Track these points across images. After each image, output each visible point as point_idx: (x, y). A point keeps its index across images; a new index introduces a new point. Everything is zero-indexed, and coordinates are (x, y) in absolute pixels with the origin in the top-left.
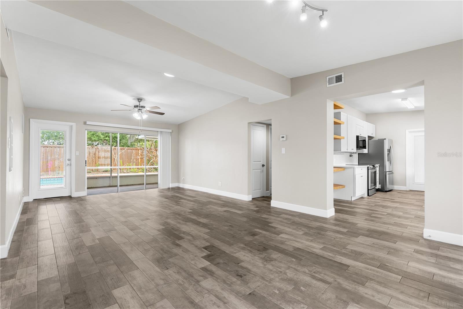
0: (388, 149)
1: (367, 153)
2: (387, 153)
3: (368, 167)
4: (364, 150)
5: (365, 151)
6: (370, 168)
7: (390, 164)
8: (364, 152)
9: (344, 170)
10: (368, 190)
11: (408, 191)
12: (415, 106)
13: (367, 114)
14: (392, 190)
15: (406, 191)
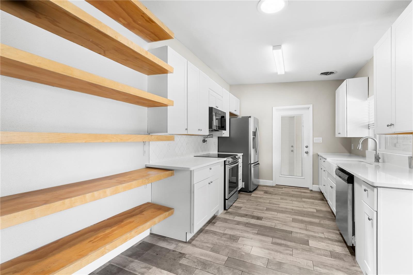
0: (253, 132)
1: (229, 136)
2: (252, 137)
3: (225, 161)
4: (223, 131)
5: (226, 133)
6: (228, 162)
7: (255, 152)
8: (223, 136)
9: (172, 174)
10: (225, 200)
11: (275, 186)
12: (285, 72)
13: (231, 86)
14: (258, 187)
15: (272, 187)
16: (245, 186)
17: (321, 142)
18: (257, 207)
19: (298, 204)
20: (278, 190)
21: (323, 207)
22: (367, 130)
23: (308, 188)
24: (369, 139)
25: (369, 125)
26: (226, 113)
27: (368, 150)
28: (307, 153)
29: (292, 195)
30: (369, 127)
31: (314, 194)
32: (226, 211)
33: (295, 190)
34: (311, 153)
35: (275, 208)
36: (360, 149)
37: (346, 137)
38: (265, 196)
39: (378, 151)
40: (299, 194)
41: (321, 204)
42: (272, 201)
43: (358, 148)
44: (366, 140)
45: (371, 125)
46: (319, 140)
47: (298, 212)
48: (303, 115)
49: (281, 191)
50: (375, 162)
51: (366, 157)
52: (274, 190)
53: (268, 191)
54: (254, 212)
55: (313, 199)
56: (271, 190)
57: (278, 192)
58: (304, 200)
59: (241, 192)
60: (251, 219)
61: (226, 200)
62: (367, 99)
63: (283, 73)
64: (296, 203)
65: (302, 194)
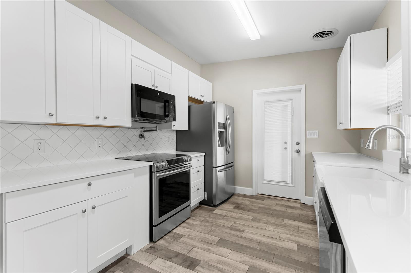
0: (221, 122)
1: (188, 129)
2: (217, 130)
3: (151, 167)
4: (173, 123)
6: (155, 168)
10: (151, 226)
11: (256, 196)
12: (261, 36)
13: (202, 66)
14: (233, 197)
15: (252, 197)
16: (208, 198)
17: (317, 137)
18: (207, 236)
19: (274, 231)
20: (256, 203)
21: (311, 238)
22: (386, 116)
23: (300, 200)
24: (388, 129)
25: (388, 108)
26: (175, 96)
27: (386, 149)
28: (298, 152)
29: (271, 212)
30: (388, 111)
31: (304, 210)
32: (152, 244)
33: (281, 203)
34: (303, 153)
35: (233, 239)
36: (370, 148)
37: (349, 127)
38: (231, 214)
39: (407, 151)
40: (284, 210)
41: (309, 231)
42: (237, 224)
43: (366, 147)
44: (382, 132)
45: (393, 107)
46: (314, 134)
47: (266, 250)
48: (293, 99)
49: (260, 204)
50: (400, 172)
51: (382, 160)
52: (251, 202)
53: (241, 204)
54: (195, 247)
55: (301, 221)
56: (247, 202)
57: (255, 206)
58: (287, 222)
59: (203, 206)
60: (178, 266)
61: (153, 227)
62: (384, 66)
63: (258, 37)
64: (270, 228)
65: (289, 210)
